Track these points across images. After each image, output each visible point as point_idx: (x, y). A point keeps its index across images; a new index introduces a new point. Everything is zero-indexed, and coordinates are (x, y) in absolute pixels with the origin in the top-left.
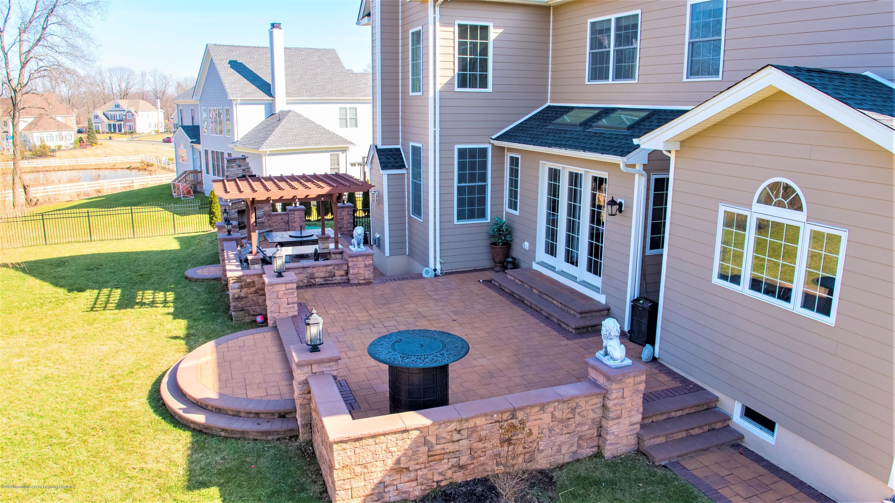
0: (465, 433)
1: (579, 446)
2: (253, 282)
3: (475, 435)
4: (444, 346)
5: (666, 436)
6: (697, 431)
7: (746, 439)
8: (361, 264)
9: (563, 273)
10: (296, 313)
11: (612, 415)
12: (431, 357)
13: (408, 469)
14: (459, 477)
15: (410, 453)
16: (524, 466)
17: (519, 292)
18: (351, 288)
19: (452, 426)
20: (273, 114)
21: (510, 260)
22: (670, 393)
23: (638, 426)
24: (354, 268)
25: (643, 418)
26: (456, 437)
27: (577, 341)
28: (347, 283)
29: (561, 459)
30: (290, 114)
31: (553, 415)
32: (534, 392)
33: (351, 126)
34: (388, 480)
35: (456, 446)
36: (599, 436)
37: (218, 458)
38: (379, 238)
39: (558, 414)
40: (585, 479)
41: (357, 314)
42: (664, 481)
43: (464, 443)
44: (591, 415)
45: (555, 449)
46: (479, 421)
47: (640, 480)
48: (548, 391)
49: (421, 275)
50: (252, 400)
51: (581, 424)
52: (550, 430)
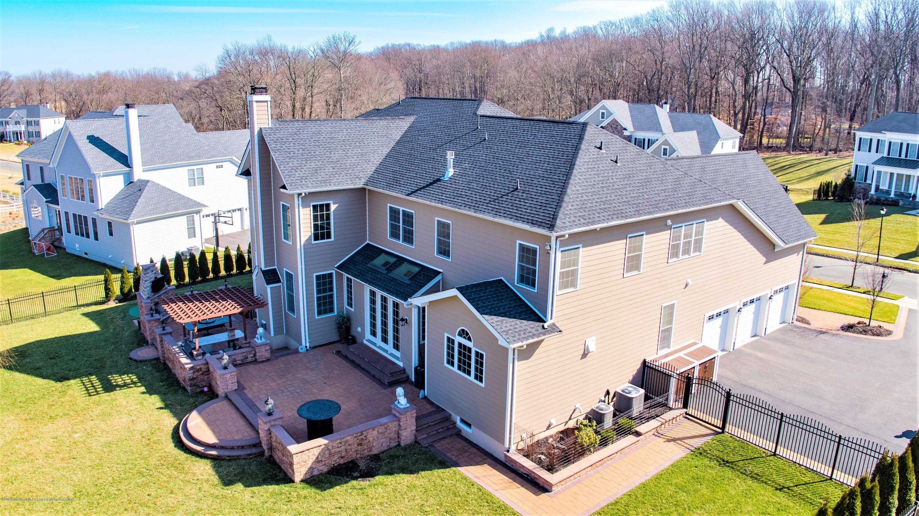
0: (343, 443)
1: (390, 443)
2: (201, 368)
3: (347, 444)
4: (330, 408)
5: (427, 434)
6: (441, 430)
7: (462, 431)
8: (263, 350)
9: (380, 347)
10: (237, 388)
11: (403, 428)
12: (326, 414)
13: (321, 461)
14: (342, 461)
15: (322, 454)
16: (368, 454)
17: (357, 361)
18: (259, 365)
19: (338, 441)
20: (131, 182)
21: (350, 337)
22: (430, 414)
23: (415, 431)
24: (259, 353)
25: (417, 428)
26: (340, 445)
27: (389, 389)
28: (255, 362)
29: (383, 449)
30: (149, 184)
31: (378, 432)
32: (370, 423)
33: (199, 184)
34: (314, 466)
35: (340, 449)
36: (398, 437)
37: (231, 469)
38: (265, 324)
39: (380, 431)
40: (393, 456)
41: (271, 384)
42: (425, 453)
43: (343, 447)
44: (394, 429)
45: (380, 445)
46: (348, 438)
47: (415, 454)
48: (375, 422)
49: (297, 349)
50: (238, 440)
51: (390, 433)
52: (377, 438)
